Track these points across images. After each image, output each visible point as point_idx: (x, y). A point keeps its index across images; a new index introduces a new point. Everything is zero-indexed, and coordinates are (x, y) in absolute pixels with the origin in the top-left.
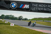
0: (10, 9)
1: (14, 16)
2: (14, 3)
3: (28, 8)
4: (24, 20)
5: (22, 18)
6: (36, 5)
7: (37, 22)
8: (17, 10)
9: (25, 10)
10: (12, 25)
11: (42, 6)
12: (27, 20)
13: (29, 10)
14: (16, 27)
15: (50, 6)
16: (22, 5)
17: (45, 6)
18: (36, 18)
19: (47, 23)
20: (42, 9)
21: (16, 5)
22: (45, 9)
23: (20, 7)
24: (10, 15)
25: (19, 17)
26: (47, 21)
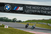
0: (4, 11)
1: (8, 18)
2: (8, 5)
3: (22, 10)
4: (18, 22)
5: (16, 20)
6: (30, 7)
7: (31, 24)
8: (11, 12)
9: (19, 12)
10: (6, 27)
11: (36, 8)
12: (21, 22)
13: (23, 12)
14: (10, 29)
15: (43, 8)
16: (16, 7)
17: (39, 8)
18: (30, 20)
19: (41, 25)
20: (36, 11)
21: (10, 7)
22: (38, 11)
23: (14, 9)
24: (4, 18)
25: (13, 19)
26: (41, 23)
